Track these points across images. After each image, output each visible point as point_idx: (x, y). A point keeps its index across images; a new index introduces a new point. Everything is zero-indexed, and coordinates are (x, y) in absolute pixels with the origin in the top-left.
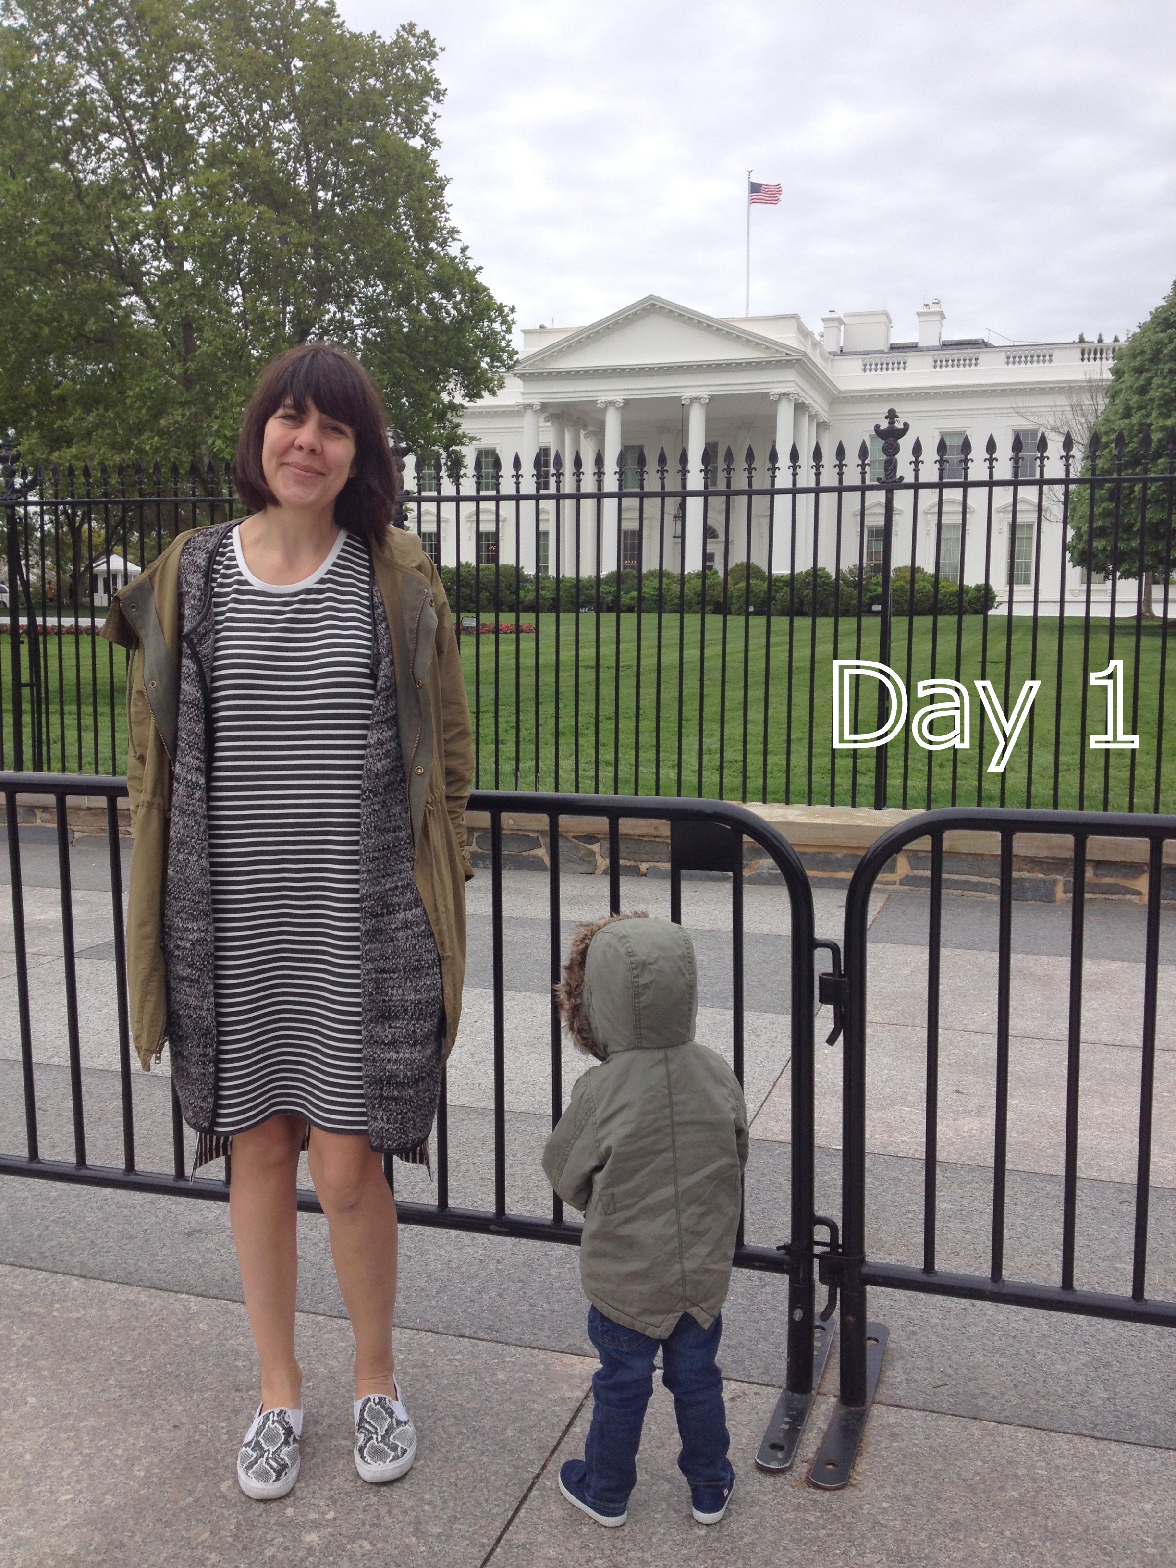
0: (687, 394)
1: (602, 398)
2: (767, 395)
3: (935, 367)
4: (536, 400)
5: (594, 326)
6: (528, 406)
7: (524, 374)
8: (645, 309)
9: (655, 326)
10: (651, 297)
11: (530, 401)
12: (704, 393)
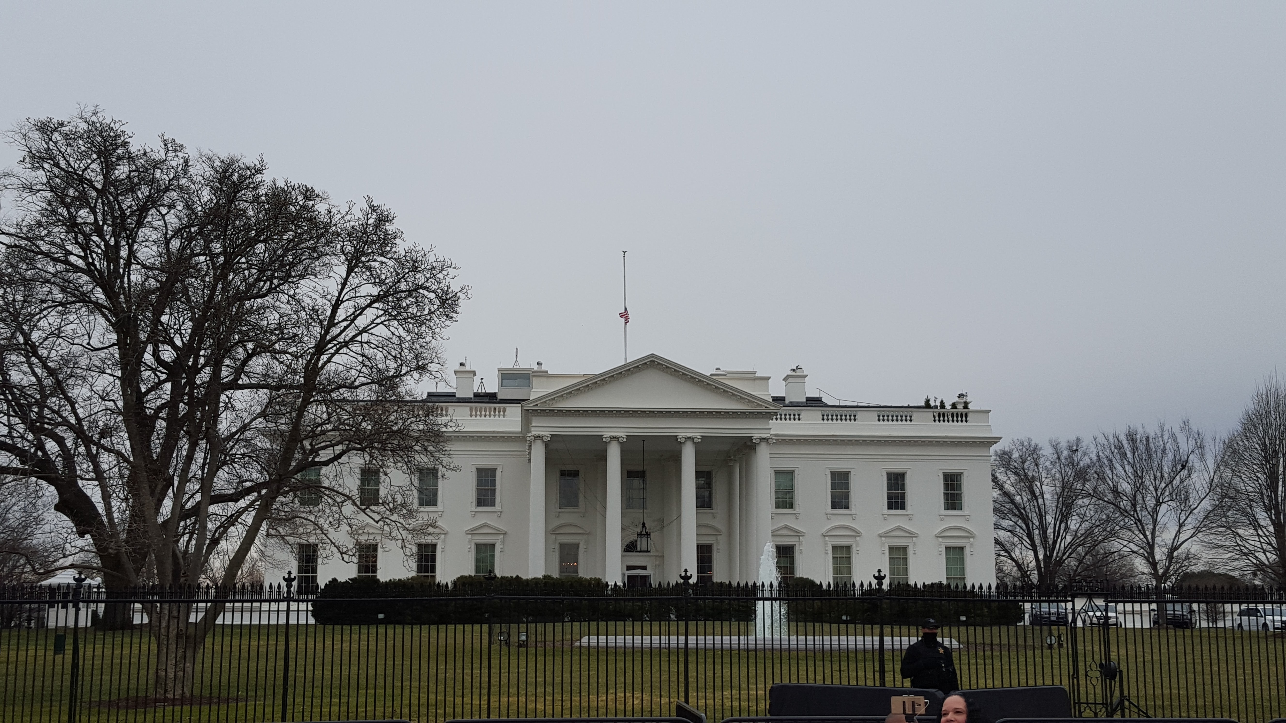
0: (682, 434)
1: (607, 434)
2: (751, 438)
3: (823, 420)
4: (546, 433)
5: (601, 375)
6: (539, 437)
7: (537, 410)
8: (646, 363)
9: (652, 378)
10: (652, 355)
11: (541, 433)
12: (697, 434)
